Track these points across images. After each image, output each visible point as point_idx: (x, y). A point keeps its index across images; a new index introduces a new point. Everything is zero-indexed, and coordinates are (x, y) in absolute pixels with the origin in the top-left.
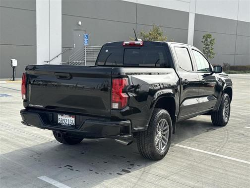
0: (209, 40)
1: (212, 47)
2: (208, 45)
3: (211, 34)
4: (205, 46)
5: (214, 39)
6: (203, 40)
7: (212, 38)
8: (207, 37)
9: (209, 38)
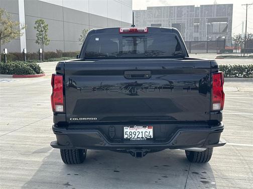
0: (42, 25)
1: (47, 33)
2: (42, 31)
3: (43, 19)
4: (38, 32)
5: (47, 25)
6: (36, 26)
7: (46, 24)
8: (40, 22)
9: (42, 23)
